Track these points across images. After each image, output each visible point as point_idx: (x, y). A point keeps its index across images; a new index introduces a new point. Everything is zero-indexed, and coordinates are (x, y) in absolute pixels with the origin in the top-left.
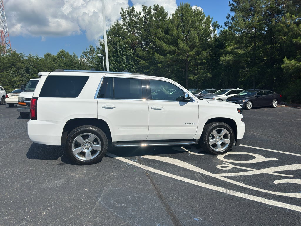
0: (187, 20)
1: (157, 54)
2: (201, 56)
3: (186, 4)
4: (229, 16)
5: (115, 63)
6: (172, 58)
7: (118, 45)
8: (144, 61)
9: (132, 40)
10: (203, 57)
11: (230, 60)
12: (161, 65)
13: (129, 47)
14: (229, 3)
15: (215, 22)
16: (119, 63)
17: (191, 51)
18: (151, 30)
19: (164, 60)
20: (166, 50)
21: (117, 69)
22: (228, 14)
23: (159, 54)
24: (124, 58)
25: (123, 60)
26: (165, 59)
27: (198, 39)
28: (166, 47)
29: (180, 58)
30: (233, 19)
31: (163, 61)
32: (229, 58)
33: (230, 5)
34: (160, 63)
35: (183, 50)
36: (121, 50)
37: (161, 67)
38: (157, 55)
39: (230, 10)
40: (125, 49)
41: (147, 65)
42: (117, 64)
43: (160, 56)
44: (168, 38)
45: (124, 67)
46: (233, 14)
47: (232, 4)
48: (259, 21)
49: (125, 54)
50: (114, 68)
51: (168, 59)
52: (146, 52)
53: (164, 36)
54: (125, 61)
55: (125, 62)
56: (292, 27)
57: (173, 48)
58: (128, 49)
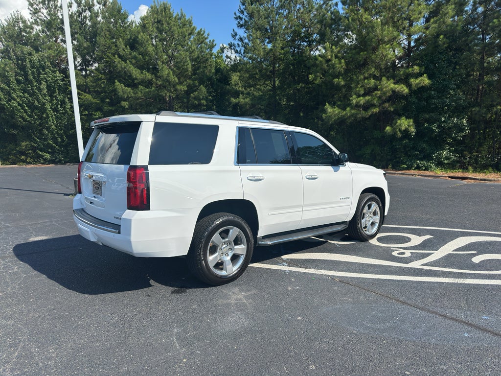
0: (171, 30)
1: (119, 84)
2: (199, 93)
3: (164, 4)
4: (236, 35)
5: (21, 94)
6: (148, 92)
7: (28, 61)
8: (88, 95)
9: (59, 53)
10: (201, 95)
11: (246, 104)
12: (127, 104)
13: (53, 67)
14: (235, 14)
15: (212, 41)
16: (32, 94)
17: (180, 83)
18: (99, 39)
19: (133, 95)
20: (136, 79)
21: (27, 108)
22: (234, 30)
23: (124, 84)
24: (44, 86)
25: (40, 90)
26: (135, 94)
27: (190, 64)
28: (136, 73)
29: (162, 93)
30: (241, 40)
31: (131, 97)
32: (244, 99)
33: (236, 18)
34: (125, 100)
35: (168, 81)
36: (35, 70)
37: (127, 107)
38: (119, 86)
39: (237, 26)
40: (44, 70)
41: (96, 103)
42: (27, 98)
43: (126, 88)
44: (137, 58)
45: (44, 104)
46: (242, 32)
47: (239, 16)
48: (282, 48)
49: (45, 79)
50: (19, 105)
51: (140, 94)
52: (91, 79)
53: (130, 54)
54: (45, 91)
55: (45, 95)
56: (333, 62)
57: (149, 76)
58: (50, 70)
